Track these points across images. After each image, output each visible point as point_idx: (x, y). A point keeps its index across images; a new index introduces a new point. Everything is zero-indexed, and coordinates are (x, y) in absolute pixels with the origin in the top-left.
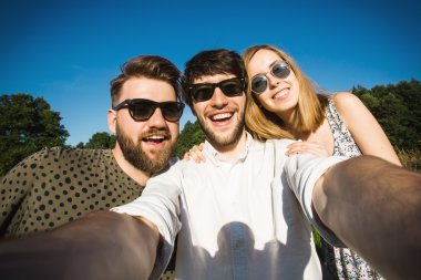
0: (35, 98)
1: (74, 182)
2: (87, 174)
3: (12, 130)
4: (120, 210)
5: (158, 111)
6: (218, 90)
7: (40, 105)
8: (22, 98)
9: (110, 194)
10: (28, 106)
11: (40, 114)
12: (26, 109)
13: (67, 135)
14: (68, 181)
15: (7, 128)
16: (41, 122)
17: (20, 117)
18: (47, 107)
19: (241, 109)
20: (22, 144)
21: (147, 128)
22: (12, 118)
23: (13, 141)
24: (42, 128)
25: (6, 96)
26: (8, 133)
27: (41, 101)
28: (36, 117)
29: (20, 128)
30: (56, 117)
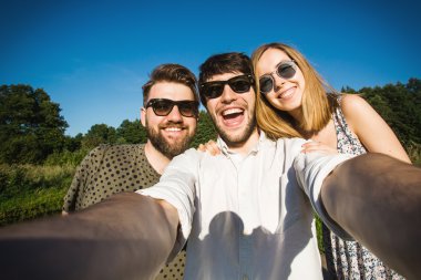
0: (35, 89)
1: (112, 166)
2: (122, 161)
3: (12, 119)
4: (145, 192)
5: (175, 108)
6: (227, 87)
7: (40, 96)
8: (21, 89)
9: (135, 177)
10: (28, 97)
11: (40, 105)
12: (25, 100)
13: (67, 126)
14: (108, 165)
15: (8, 118)
16: (41, 113)
17: (20, 108)
18: (47, 98)
19: (251, 107)
20: (21, 133)
21: (166, 121)
22: (12, 108)
23: (13, 130)
24: (41, 119)
25: (5, 87)
26: (8, 123)
27: (40, 91)
28: (36, 108)
29: (20, 118)
30: (56, 108)
